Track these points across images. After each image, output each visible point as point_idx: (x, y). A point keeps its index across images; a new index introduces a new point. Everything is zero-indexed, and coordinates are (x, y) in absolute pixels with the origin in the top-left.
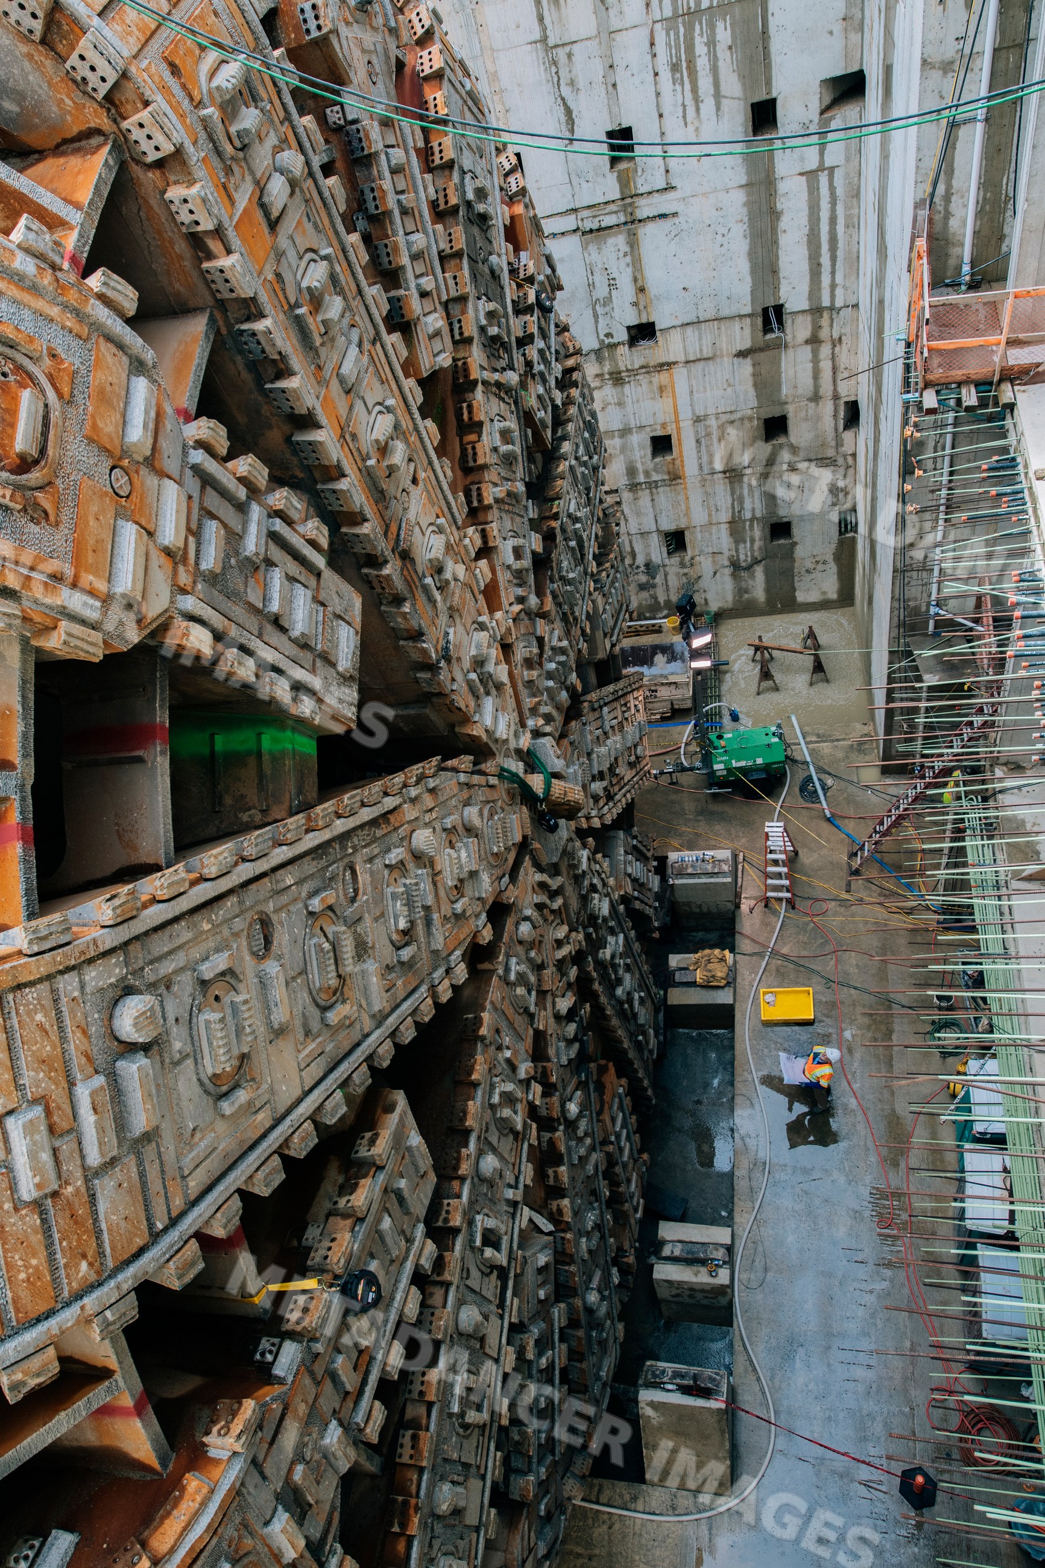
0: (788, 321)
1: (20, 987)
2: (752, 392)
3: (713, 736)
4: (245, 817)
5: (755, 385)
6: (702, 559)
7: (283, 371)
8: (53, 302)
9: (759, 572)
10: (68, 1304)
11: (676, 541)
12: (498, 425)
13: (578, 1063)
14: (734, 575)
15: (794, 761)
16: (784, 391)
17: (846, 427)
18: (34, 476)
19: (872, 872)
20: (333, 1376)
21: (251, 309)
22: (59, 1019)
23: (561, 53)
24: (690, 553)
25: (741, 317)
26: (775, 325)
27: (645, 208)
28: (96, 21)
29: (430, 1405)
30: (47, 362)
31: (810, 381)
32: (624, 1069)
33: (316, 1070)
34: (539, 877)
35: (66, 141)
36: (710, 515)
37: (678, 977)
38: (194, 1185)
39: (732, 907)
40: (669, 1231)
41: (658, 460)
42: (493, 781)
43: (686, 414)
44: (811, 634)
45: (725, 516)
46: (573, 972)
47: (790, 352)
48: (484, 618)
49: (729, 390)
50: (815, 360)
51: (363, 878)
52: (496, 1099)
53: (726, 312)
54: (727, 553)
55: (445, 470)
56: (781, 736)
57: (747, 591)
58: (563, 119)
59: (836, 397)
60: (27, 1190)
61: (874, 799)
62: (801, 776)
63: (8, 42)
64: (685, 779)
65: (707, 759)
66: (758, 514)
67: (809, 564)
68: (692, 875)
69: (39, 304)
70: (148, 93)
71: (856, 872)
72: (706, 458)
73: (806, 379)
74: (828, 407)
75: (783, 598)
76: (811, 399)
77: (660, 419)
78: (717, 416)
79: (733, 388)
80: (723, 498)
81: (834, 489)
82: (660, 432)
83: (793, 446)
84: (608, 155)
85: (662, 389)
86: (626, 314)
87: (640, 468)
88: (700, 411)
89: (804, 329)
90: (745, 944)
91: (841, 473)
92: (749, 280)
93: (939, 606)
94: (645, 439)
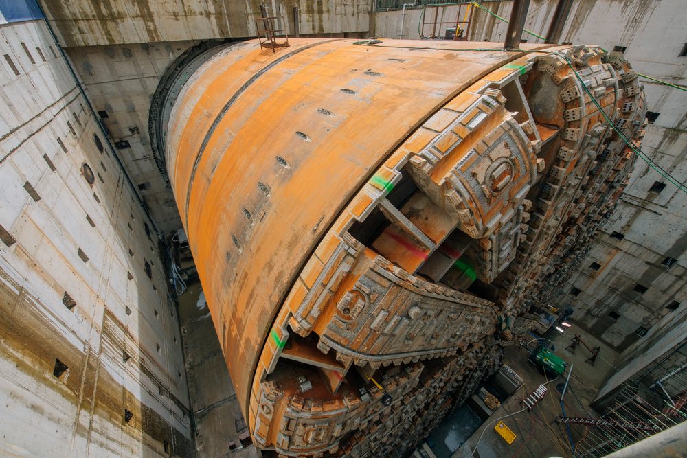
0: (674, 266)
1: (406, 289)
2: (641, 274)
3: (544, 348)
4: (449, 282)
5: (644, 274)
6: (580, 302)
7: (549, 199)
8: (528, 160)
9: (595, 320)
10: (358, 352)
11: (576, 292)
12: (572, 238)
13: (449, 393)
14: (586, 314)
15: (562, 376)
16: (654, 282)
17: (668, 307)
18: (495, 194)
19: (563, 428)
20: (368, 410)
21: (556, 181)
22: (405, 300)
23: (660, 155)
24: (577, 297)
25: (657, 254)
26: (669, 263)
27: (651, 207)
28: (584, 106)
29: (370, 433)
30: (517, 172)
31: (666, 286)
32: (453, 403)
33: (420, 348)
34: (483, 346)
35: (547, 124)
36: (594, 294)
37: (480, 394)
38: (390, 351)
39: (510, 393)
40: (426, 446)
41: (591, 269)
42: (496, 317)
43: (612, 264)
44: (598, 349)
45: (598, 298)
46: (467, 373)
47: (667, 274)
48: (529, 280)
49: (634, 269)
50: (674, 282)
51: (461, 317)
52: (433, 385)
53: (654, 249)
54: (589, 307)
55: (554, 240)
56: (565, 367)
57: (586, 321)
58: (644, 170)
59: (672, 297)
60: (373, 326)
61: (581, 409)
62: (561, 381)
63: (555, 99)
64: (524, 350)
65: (536, 352)
66: (611, 306)
67: (615, 331)
68: (506, 375)
69: (526, 159)
70: (581, 126)
71: (557, 423)
72: (607, 279)
73: (665, 285)
74: (666, 297)
75: (596, 332)
76: (662, 291)
77: (602, 260)
78: (622, 272)
79: (635, 269)
80: (602, 293)
81: (645, 319)
82: (598, 263)
83: (641, 298)
84: (650, 187)
85: (610, 253)
86: (617, 228)
87: (583, 266)
88: (618, 267)
89: (678, 271)
90: (506, 407)
91: (652, 317)
92: (671, 246)
93: (662, 383)
94: (592, 261)
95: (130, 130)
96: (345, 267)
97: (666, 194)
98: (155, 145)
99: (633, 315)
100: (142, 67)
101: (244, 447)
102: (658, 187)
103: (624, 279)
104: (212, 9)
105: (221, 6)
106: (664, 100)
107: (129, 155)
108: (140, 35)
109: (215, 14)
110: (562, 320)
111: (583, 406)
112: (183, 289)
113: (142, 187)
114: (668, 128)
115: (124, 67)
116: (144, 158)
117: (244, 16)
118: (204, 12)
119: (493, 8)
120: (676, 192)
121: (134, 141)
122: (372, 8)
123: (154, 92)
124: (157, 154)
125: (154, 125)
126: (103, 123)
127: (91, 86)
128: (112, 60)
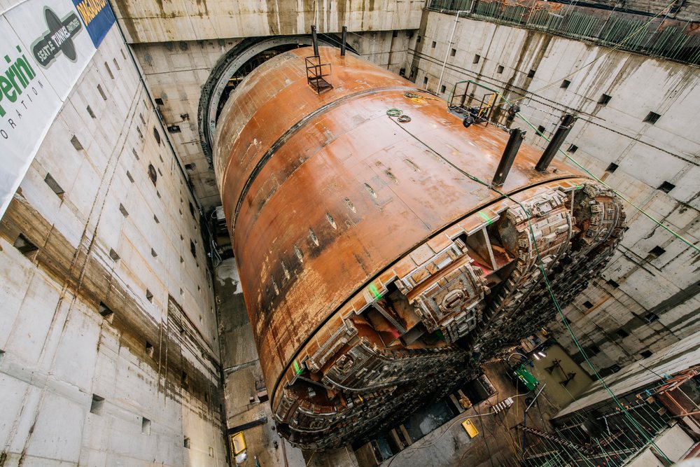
0: (655, 322)
2: (626, 322)
3: (522, 366)
5: (629, 322)
8: (477, 290)
10: (346, 387)
11: (567, 322)
15: (533, 392)
16: (635, 331)
17: (642, 354)
18: (448, 310)
19: (520, 434)
20: (351, 411)
23: (666, 223)
25: (644, 308)
26: (651, 318)
27: (647, 266)
30: (467, 297)
35: (508, 250)
36: (582, 328)
37: (457, 395)
38: (368, 385)
41: (584, 306)
43: (603, 306)
44: (574, 375)
45: (585, 332)
47: (647, 327)
49: (620, 315)
50: (652, 335)
53: (641, 303)
56: (536, 386)
57: (570, 348)
58: (649, 233)
59: (648, 347)
61: (541, 422)
62: (531, 396)
65: (515, 369)
66: (594, 341)
67: (593, 362)
68: (483, 384)
71: (516, 428)
72: (596, 318)
73: (644, 336)
74: (642, 346)
75: (577, 359)
76: (639, 339)
77: (596, 301)
78: (610, 316)
79: (622, 316)
80: (589, 329)
81: (621, 359)
82: (592, 303)
83: (621, 342)
84: (651, 249)
85: (603, 297)
86: (614, 276)
87: (578, 302)
88: (607, 310)
89: (658, 327)
90: (476, 408)
91: (627, 359)
92: (656, 305)
93: (607, 418)
94: (586, 300)
95: (181, 116)
96: (344, 340)
97: (664, 259)
98: (202, 130)
99: (612, 352)
100: (196, 60)
101: (261, 402)
102: (658, 251)
103: (610, 322)
104: (265, 7)
105: (273, 4)
106: (682, 174)
107: (179, 138)
108: (196, 31)
109: (268, 12)
110: (540, 350)
111: (543, 420)
112: (219, 262)
113: (188, 167)
114: (679, 202)
115: (180, 59)
116: (192, 142)
117: (295, 14)
118: (257, 11)
119: (545, 40)
120: (673, 260)
121: (184, 126)
122: (426, 5)
123: (205, 83)
124: (203, 138)
125: (202, 113)
126: (159, 111)
127: (150, 76)
128: (170, 53)
